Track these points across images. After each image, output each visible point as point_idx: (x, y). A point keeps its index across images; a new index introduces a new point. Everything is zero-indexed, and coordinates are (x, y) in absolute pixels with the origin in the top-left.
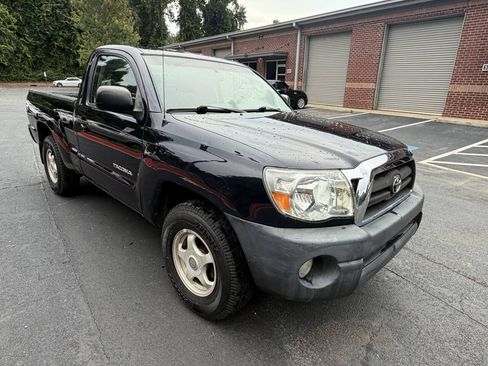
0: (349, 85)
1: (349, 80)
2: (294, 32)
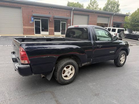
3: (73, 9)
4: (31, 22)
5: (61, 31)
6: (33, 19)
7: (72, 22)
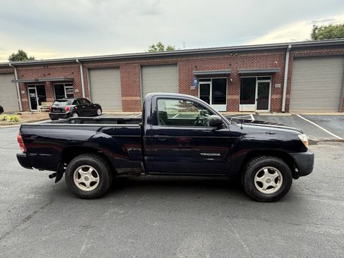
0: (124, 98)
1: (123, 95)
2: (77, 65)
3: (290, 47)
4: (193, 88)
5: (256, 102)
6: (196, 81)
7: (289, 79)
